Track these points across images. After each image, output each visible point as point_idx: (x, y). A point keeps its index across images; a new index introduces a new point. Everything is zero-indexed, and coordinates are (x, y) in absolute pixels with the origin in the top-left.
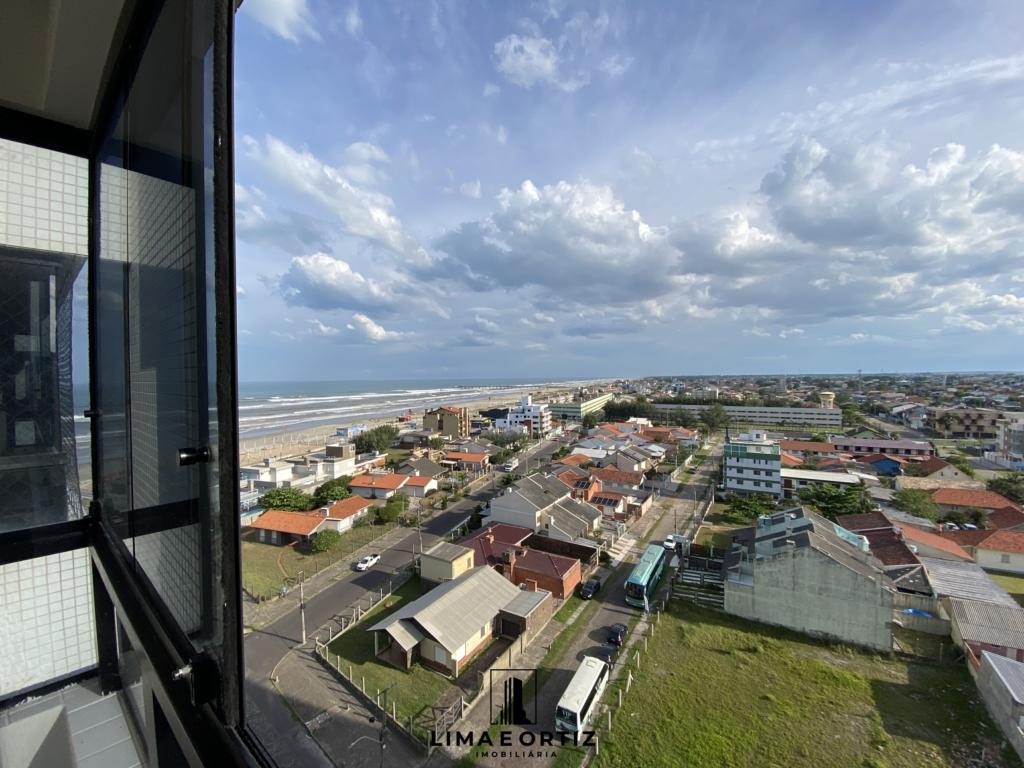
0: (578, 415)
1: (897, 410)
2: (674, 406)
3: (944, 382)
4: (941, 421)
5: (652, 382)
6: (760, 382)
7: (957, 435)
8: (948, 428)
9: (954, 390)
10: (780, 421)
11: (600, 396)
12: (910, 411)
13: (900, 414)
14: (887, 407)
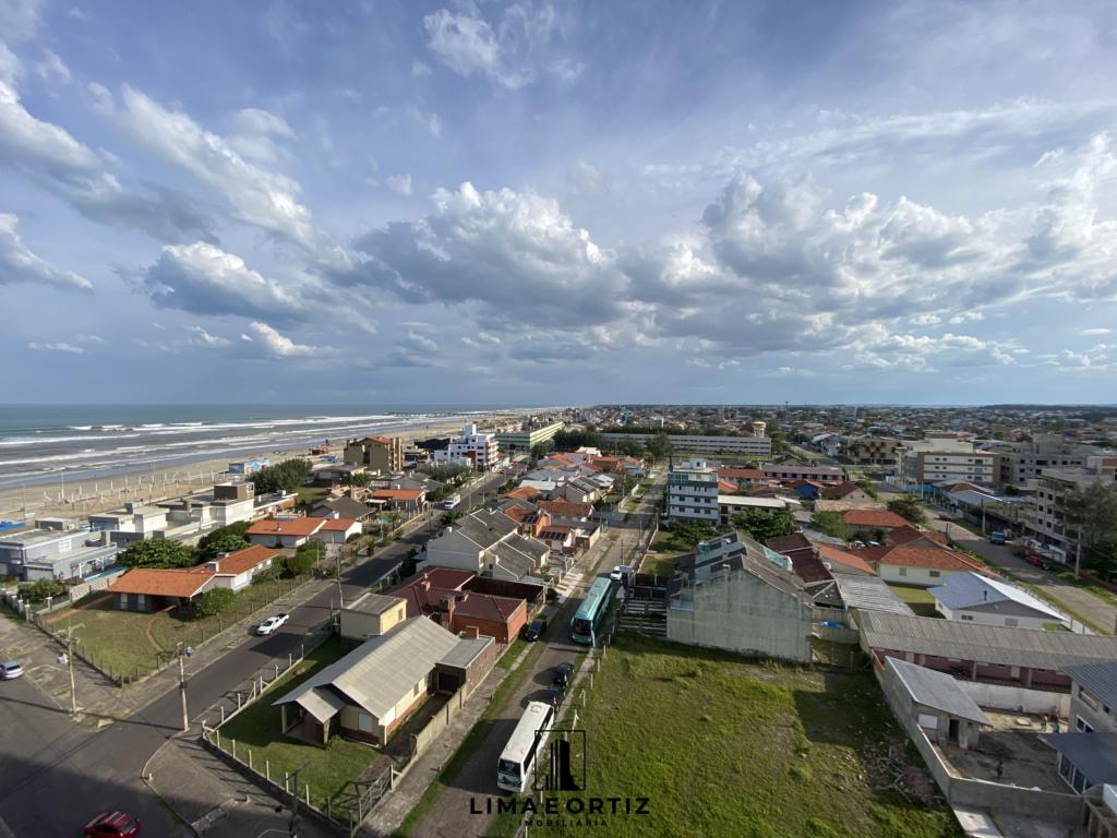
0: (526, 444)
1: (817, 438)
2: (622, 435)
3: (855, 413)
4: (853, 449)
5: (601, 411)
6: (701, 411)
7: (865, 461)
8: (857, 455)
9: (862, 421)
10: (718, 449)
11: (551, 424)
12: (827, 440)
13: (819, 442)
14: (808, 436)
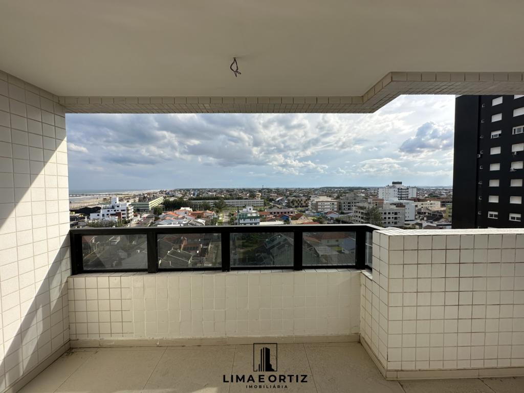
0: (147, 208)
1: (277, 199)
4: (292, 202)
5: (181, 192)
7: (296, 207)
8: (293, 205)
10: (244, 205)
12: (281, 200)
